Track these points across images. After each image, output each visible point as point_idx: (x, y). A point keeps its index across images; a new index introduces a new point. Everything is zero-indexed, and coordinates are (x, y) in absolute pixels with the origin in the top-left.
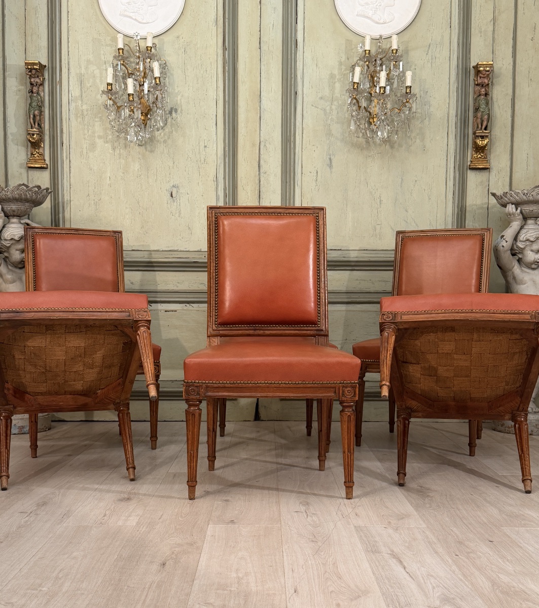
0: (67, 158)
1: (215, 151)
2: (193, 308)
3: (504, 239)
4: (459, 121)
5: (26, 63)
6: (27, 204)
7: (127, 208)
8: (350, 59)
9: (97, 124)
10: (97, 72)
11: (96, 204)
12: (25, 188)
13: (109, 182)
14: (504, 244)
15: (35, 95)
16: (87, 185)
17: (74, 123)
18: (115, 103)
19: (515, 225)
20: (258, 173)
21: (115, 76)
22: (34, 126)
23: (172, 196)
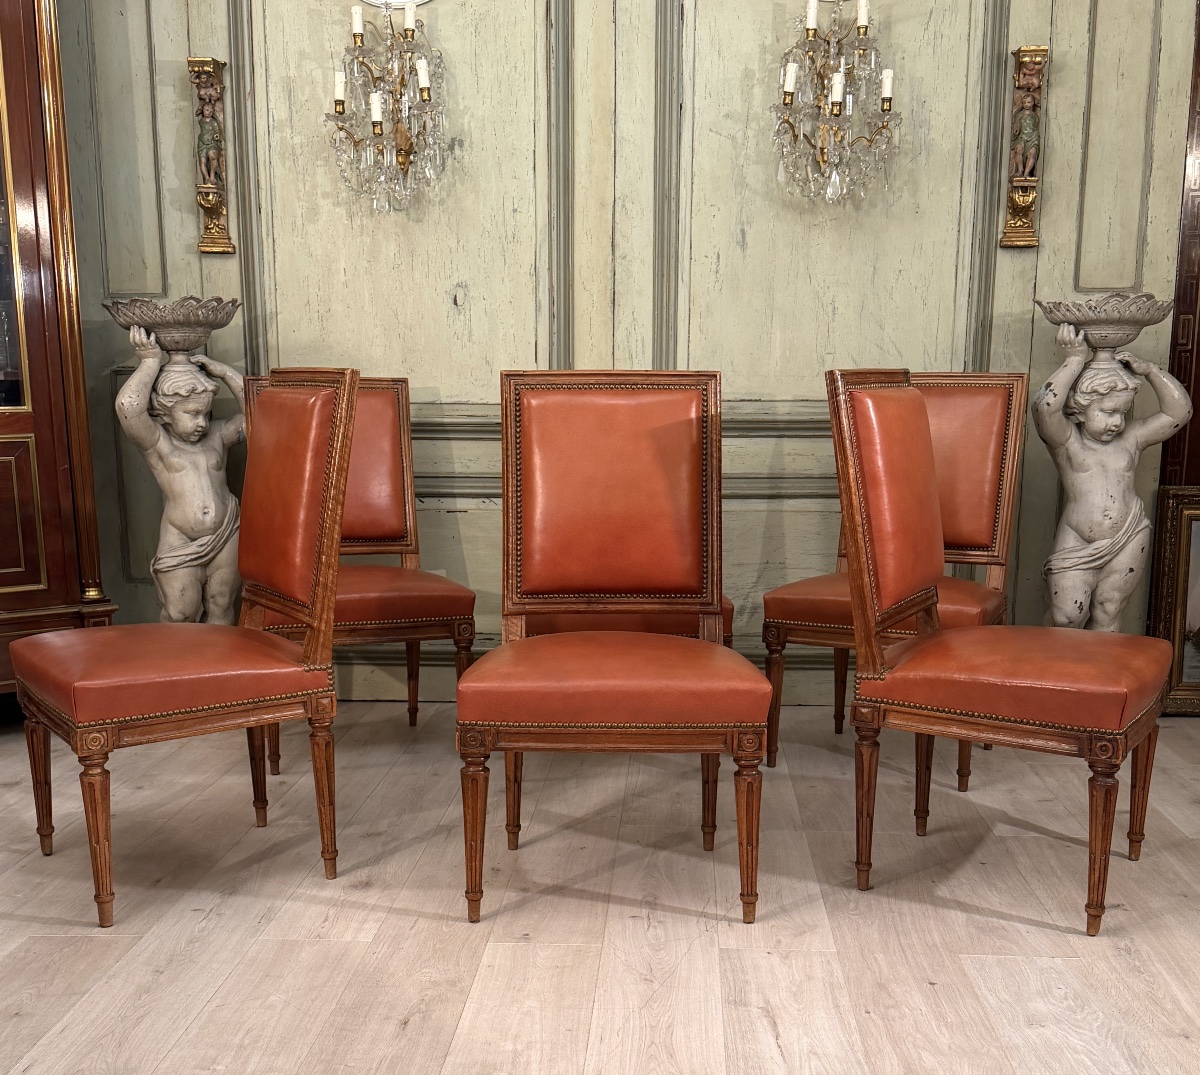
0: (268, 235)
1: (532, 219)
2: (494, 507)
3: (1051, 390)
4: (983, 157)
5: (189, 62)
6: (199, 329)
7: (375, 325)
8: (780, 42)
9: (320, 171)
10: (318, 74)
11: (321, 319)
12: (195, 303)
13: (343, 279)
14: (1050, 399)
15: (208, 120)
16: (306, 284)
17: (279, 171)
18: (350, 135)
19: (1074, 363)
20: (610, 257)
21: (349, 85)
22: (207, 177)
23: (455, 303)
